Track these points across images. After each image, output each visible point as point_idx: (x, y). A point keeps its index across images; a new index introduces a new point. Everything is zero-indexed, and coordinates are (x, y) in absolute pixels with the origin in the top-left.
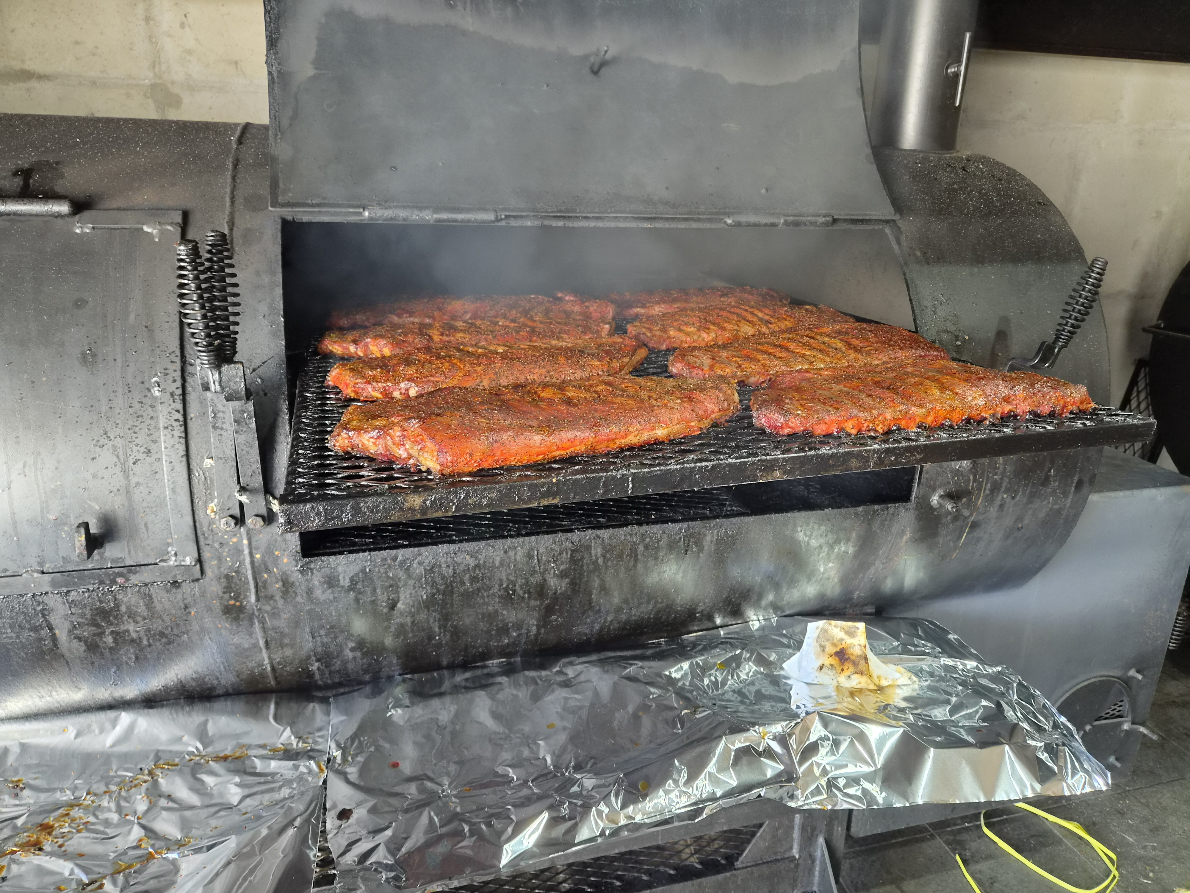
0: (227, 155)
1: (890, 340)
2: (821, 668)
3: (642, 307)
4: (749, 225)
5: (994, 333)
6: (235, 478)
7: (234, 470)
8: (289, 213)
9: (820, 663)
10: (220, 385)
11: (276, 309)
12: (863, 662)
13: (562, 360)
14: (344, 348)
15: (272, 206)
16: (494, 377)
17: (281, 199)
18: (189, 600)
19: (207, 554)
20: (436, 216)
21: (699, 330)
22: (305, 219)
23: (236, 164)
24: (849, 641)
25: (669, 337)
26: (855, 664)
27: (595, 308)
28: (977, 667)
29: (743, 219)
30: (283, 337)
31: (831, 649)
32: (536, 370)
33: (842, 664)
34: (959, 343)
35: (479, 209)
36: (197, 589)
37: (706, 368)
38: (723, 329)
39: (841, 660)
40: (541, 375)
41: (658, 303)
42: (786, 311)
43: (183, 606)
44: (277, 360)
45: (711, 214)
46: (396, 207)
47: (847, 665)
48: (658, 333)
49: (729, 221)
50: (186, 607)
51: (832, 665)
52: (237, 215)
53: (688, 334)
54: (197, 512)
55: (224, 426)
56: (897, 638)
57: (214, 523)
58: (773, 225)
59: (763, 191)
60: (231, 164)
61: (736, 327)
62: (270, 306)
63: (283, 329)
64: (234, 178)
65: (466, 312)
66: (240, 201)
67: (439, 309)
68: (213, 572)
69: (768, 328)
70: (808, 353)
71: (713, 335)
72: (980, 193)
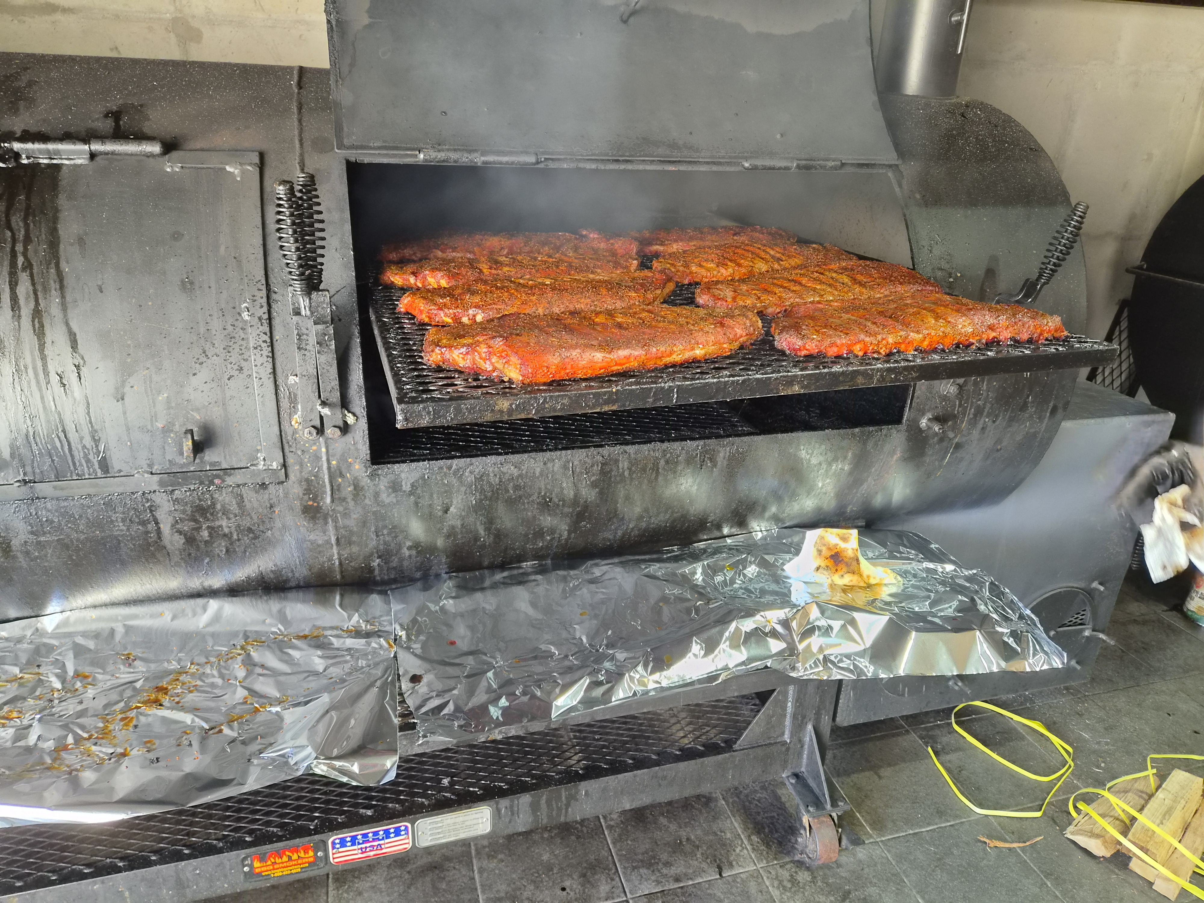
0: (291, 99)
1: (891, 276)
2: (818, 569)
3: (661, 245)
4: (765, 168)
5: (983, 271)
6: (317, 394)
7: (315, 386)
8: (354, 155)
9: (816, 565)
10: (310, 310)
11: (345, 243)
12: (855, 563)
13: (604, 291)
14: (404, 279)
15: (338, 149)
16: (548, 305)
17: (346, 142)
18: (275, 500)
19: (290, 460)
20: (483, 158)
21: (718, 266)
22: (367, 160)
23: (300, 108)
24: (842, 545)
25: (691, 273)
26: (848, 565)
27: (620, 244)
28: (955, 570)
29: (759, 163)
30: (353, 269)
31: (826, 553)
32: (583, 300)
33: (837, 565)
34: (951, 280)
35: (522, 152)
36: (281, 491)
37: (729, 300)
38: (739, 265)
39: (835, 562)
40: (587, 304)
41: (676, 241)
42: (795, 249)
43: (269, 505)
44: (349, 289)
45: (730, 157)
46: (448, 150)
47: (841, 566)
48: (681, 269)
49: (747, 165)
50: (271, 507)
51: (827, 567)
52: (306, 156)
53: (708, 270)
54: (282, 423)
55: (308, 347)
56: (884, 545)
57: (297, 433)
58: (787, 168)
59: (778, 136)
60: (295, 108)
61: (751, 264)
62: (342, 241)
63: (353, 262)
64: (300, 121)
65: (502, 248)
66: (307, 144)
67: (479, 245)
68: (295, 476)
69: (780, 265)
70: (818, 287)
71: (730, 270)
72: (977, 139)
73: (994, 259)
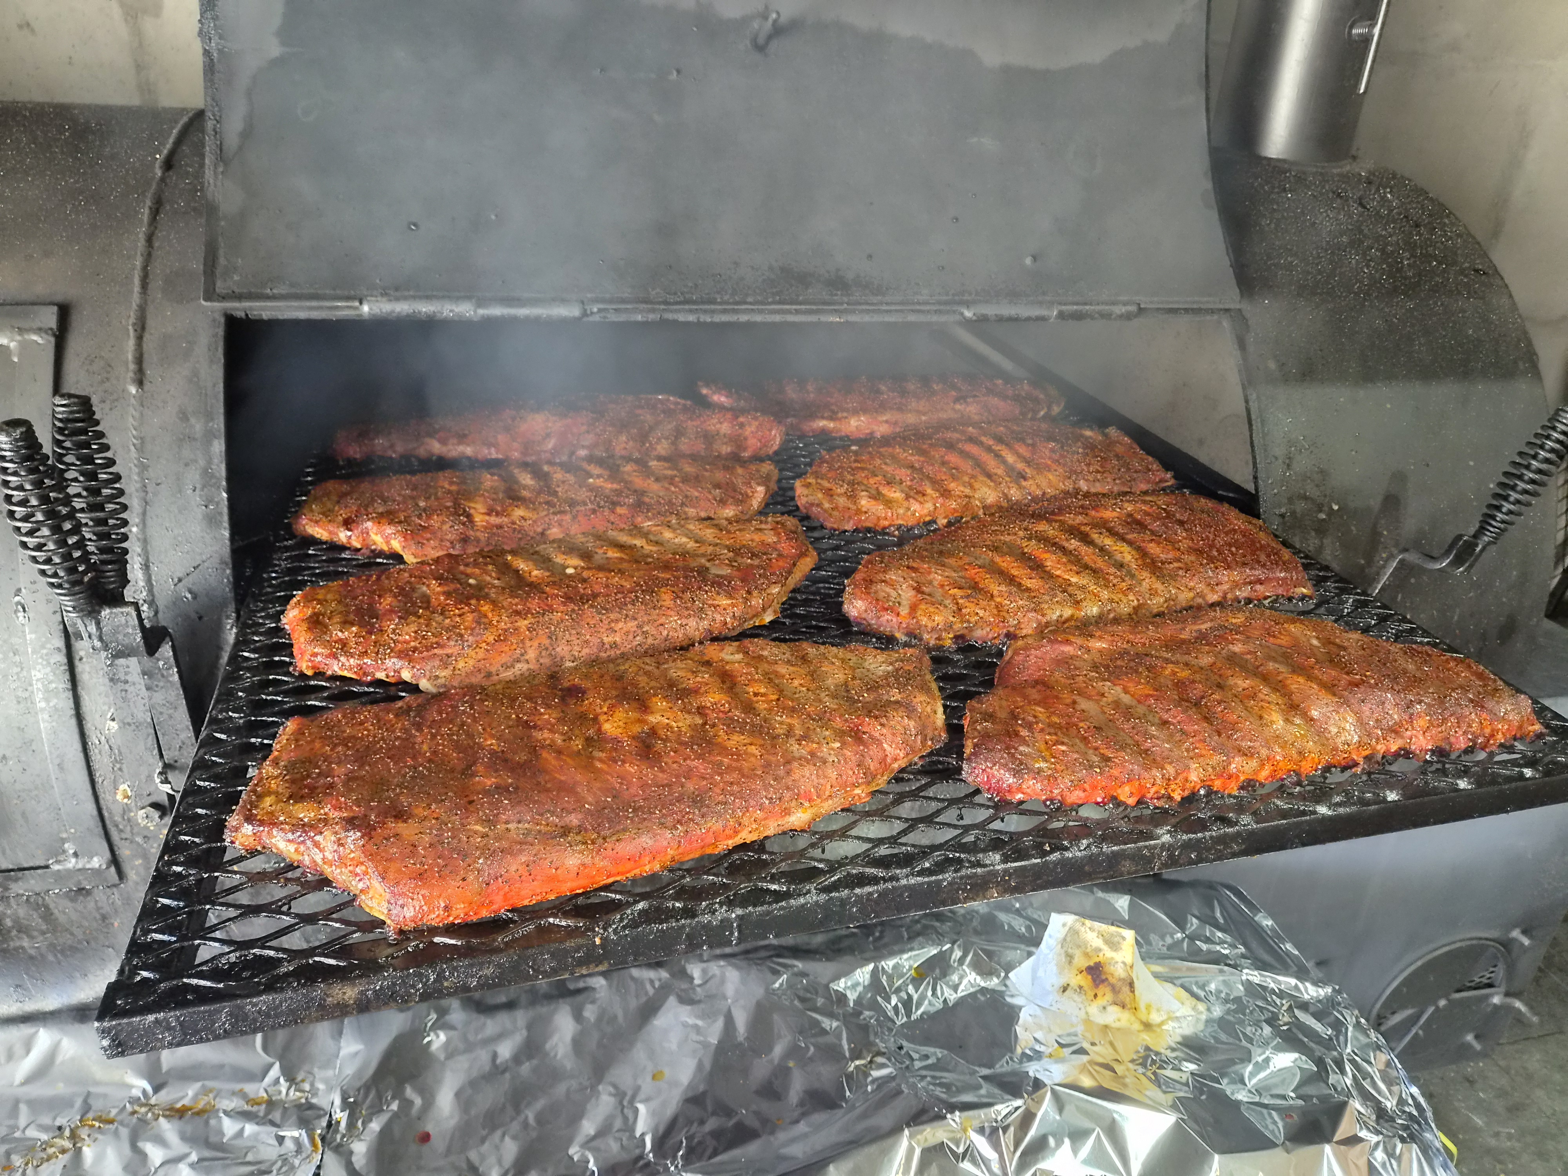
0: (143, 193)
1: (1212, 546)
2: (1065, 989)
4: (1000, 319)
5: (1379, 499)
6: (156, 751)
7: (151, 740)
8: (239, 308)
9: (1063, 981)
10: (100, 639)
11: (213, 476)
12: (1126, 989)
14: (330, 533)
15: (205, 300)
17: (220, 286)
18: (107, 909)
19: (125, 852)
20: (481, 312)
21: (908, 497)
22: (265, 315)
23: (155, 212)
24: (1108, 953)
25: (859, 512)
26: (1115, 990)
28: (1296, 986)
29: (991, 310)
30: (226, 524)
31: (1081, 962)
33: (1097, 986)
34: (1323, 516)
35: (554, 300)
36: (117, 896)
38: (946, 494)
39: (1094, 980)
42: (1052, 450)
43: (98, 917)
44: (215, 564)
45: (939, 303)
46: (414, 297)
47: (1103, 989)
48: (842, 501)
49: (968, 314)
50: (104, 918)
51: (1081, 987)
52: (151, 310)
53: (889, 503)
54: (101, 796)
55: (129, 678)
56: (1181, 925)
57: (130, 811)
58: (1043, 319)
59: (1028, 261)
60: (147, 211)
61: (967, 491)
62: (206, 473)
63: (225, 510)
64: (150, 239)
66: (157, 284)
68: (137, 874)
69: (1020, 487)
70: (1074, 580)
71: (929, 506)
73: (1399, 477)
